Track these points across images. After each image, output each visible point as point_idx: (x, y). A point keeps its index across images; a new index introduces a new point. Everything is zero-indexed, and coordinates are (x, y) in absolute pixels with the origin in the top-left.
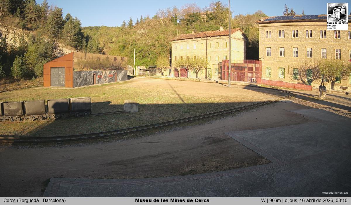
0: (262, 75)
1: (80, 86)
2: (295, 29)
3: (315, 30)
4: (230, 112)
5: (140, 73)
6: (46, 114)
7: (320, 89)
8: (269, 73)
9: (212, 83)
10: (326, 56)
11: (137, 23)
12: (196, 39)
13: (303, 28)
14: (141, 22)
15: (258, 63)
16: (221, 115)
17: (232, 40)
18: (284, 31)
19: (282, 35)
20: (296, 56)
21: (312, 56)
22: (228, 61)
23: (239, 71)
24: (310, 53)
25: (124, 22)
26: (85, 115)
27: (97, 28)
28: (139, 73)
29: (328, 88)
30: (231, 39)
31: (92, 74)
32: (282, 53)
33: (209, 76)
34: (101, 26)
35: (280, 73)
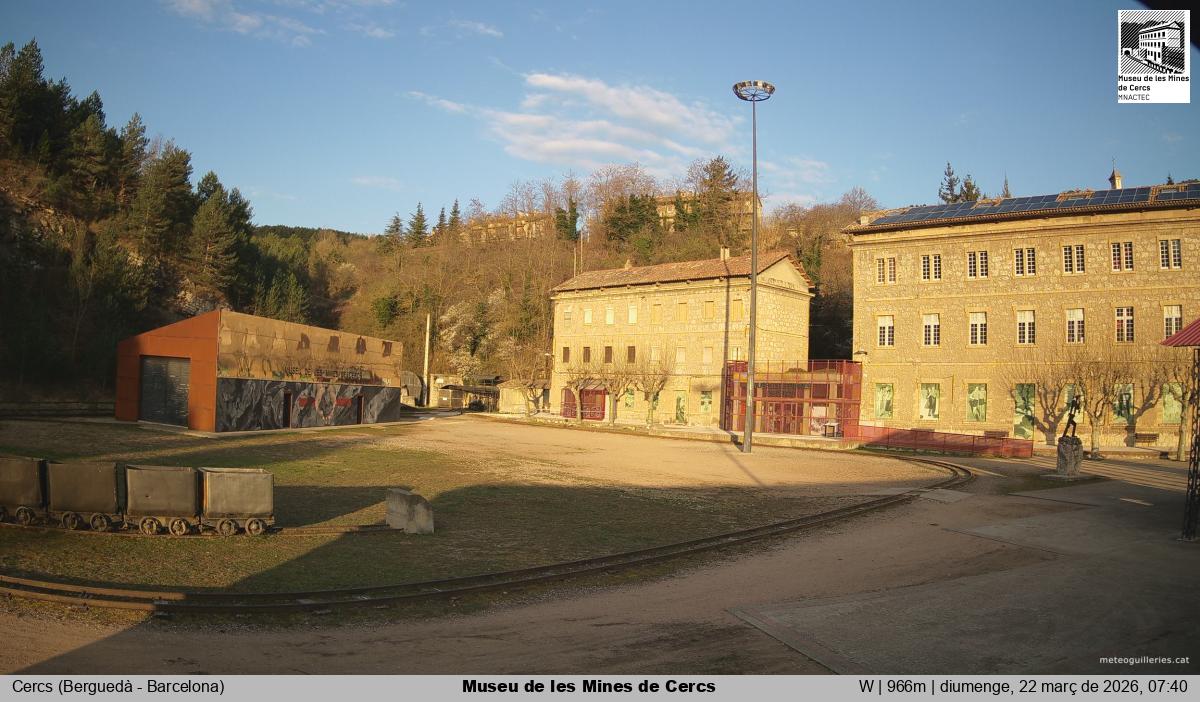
0: (862, 412)
1: (238, 429)
2: (978, 247)
3: (1046, 248)
4: (748, 540)
5: (445, 399)
6: (120, 514)
7: (1062, 450)
8: (885, 403)
9: (689, 440)
10: (1083, 336)
11: (441, 225)
12: (638, 289)
13: (1002, 246)
14: (454, 221)
15: (849, 373)
16: (717, 548)
17: (761, 293)
18: (938, 258)
19: (932, 271)
20: (979, 340)
21: (1034, 337)
22: (742, 366)
23: (782, 399)
24: (1027, 327)
25: (397, 221)
26: (250, 530)
27: (306, 235)
28: (440, 400)
29: (1088, 444)
30: (758, 288)
31: (282, 393)
32: (932, 333)
33: (677, 418)
34: (316, 228)
35: (924, 402)
